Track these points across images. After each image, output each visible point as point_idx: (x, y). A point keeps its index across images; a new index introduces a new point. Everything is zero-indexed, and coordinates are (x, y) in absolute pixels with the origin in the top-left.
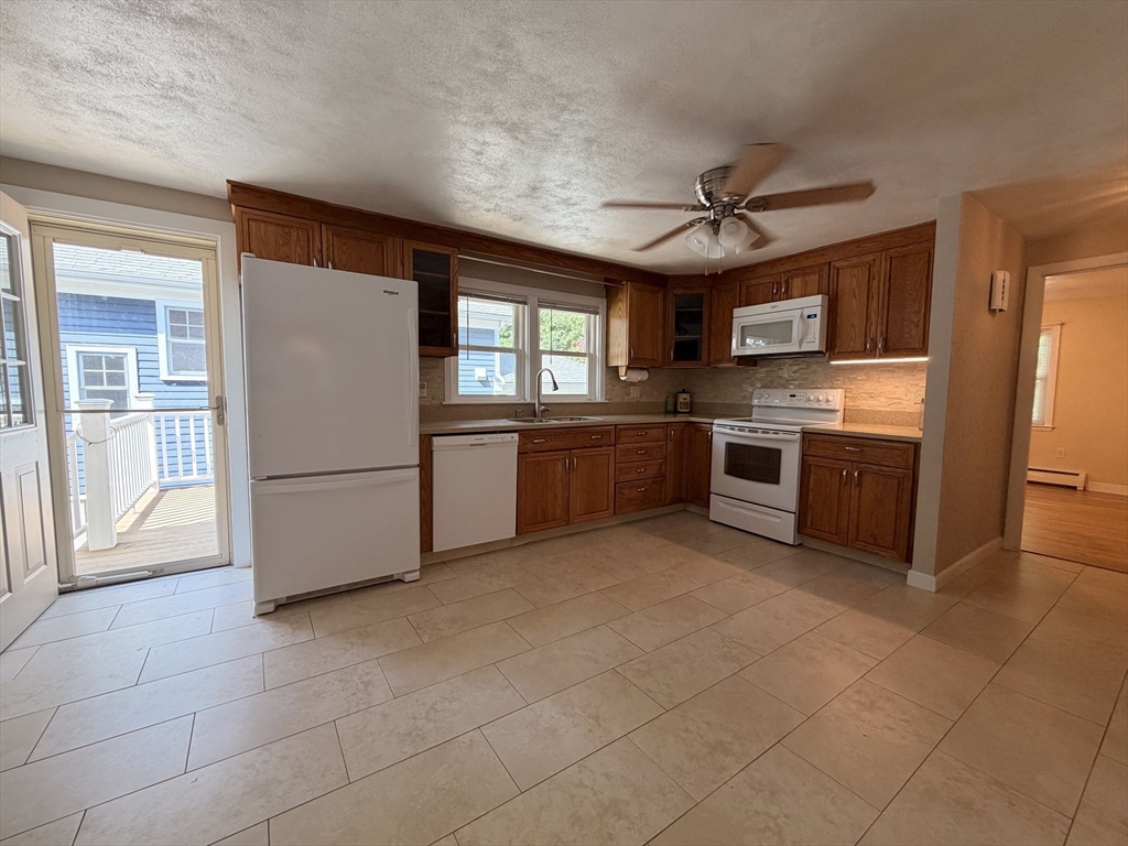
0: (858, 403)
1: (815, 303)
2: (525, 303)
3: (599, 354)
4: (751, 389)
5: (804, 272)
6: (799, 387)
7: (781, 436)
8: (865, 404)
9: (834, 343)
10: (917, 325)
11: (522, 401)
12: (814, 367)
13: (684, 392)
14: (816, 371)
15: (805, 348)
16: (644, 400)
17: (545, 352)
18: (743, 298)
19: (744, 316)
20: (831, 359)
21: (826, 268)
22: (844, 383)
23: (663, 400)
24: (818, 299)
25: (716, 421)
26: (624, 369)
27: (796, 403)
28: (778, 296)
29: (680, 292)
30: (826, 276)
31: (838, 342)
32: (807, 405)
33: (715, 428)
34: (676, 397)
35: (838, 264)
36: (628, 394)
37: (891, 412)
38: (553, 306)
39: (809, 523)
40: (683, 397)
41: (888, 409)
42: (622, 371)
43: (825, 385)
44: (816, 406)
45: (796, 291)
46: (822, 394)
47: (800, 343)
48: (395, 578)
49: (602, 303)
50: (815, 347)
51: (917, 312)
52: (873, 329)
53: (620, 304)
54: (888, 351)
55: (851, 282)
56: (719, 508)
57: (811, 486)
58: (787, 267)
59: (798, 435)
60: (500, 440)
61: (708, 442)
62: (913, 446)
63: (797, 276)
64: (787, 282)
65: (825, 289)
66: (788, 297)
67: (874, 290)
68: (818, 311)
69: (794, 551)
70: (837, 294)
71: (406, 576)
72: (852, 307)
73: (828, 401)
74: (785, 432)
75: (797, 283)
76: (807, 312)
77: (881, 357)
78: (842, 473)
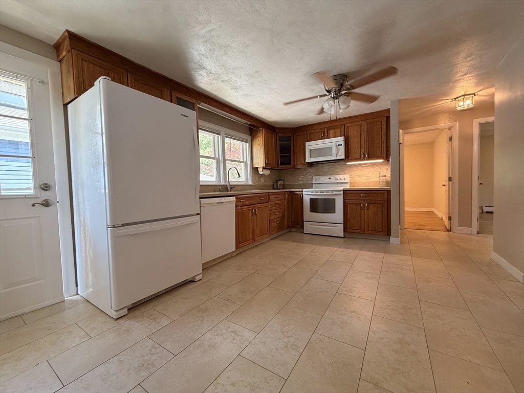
0: (355, 179)
1: (341, 140)
2: (219, 134)
3: (249, 162)
4: (311, 177)
5: (334, 128)
6: (331, 174)
7: (334, 193)
8: (357, 180)
9: (348, 157)
10: (379, 148)
11: (220, 184)
12: (337, 166)
13: (280, 180)
14: (337, 168)
15: (339, 158)
16: (266, 184)
17: (227, 160)
18: (309, 138)
19: (311, 145)
20: (347, 162)
21: (343, 127)
22: (349, 172)
23: (272, 184)
24: (342, 138)
25: (304, 190)
26: (262, 169)
27: (331, 181)
28: (324, 137)
29: (281, 135)
30: (343, 129)
31: (350, 155)
32: (336, 182)
33: (304, 193)
34: (277, 182)
35: (348, 125)
36: (260, 181)
37: (367, 182)
38: (231, 137)
39: (349, 227)
40: (280, 182)
41: (366, 181)
42: (260, 170)
43: (341, 173)
44: (340, 181)
45: (331, 135)
46: (342, 176)
47: (336, 156)
48: (189, 280)
49: (248, 138)
50: (343, 157)
51: (379, 143)
52: (363, 150)
53: (259, 138)
54: (369, 158)
55: (353, 132)
56: (308, 227)
57: (348, 212)
58: (327, 125)
59: (342, 192)
60: (228, 200)
61: (301, 199)
62: (386, 192)
63: (331, 129)
64: (327, 132)
65: (343, 134)
66: (328, 137)
67: (362, 135)
68: (343, 143)
69: (342, 239)
70: (348, 136)
71: (197, 277)
72: (354, 142)
73: (344, 179)
74: (336, 191)
75: (332, 132)
76: (338, 143)
77: (367, 160)
78: (360, 205)
